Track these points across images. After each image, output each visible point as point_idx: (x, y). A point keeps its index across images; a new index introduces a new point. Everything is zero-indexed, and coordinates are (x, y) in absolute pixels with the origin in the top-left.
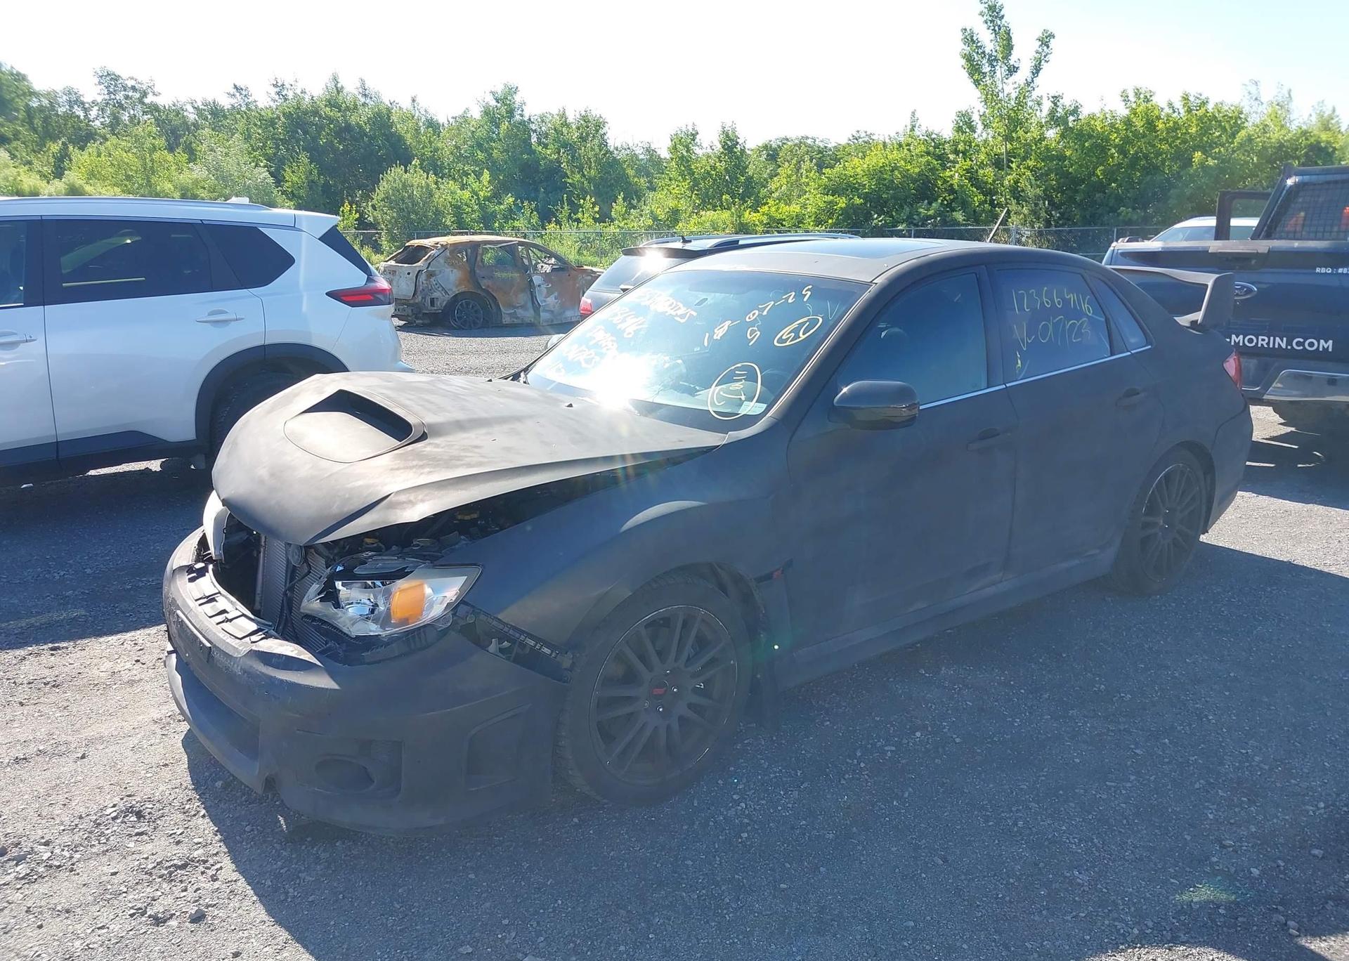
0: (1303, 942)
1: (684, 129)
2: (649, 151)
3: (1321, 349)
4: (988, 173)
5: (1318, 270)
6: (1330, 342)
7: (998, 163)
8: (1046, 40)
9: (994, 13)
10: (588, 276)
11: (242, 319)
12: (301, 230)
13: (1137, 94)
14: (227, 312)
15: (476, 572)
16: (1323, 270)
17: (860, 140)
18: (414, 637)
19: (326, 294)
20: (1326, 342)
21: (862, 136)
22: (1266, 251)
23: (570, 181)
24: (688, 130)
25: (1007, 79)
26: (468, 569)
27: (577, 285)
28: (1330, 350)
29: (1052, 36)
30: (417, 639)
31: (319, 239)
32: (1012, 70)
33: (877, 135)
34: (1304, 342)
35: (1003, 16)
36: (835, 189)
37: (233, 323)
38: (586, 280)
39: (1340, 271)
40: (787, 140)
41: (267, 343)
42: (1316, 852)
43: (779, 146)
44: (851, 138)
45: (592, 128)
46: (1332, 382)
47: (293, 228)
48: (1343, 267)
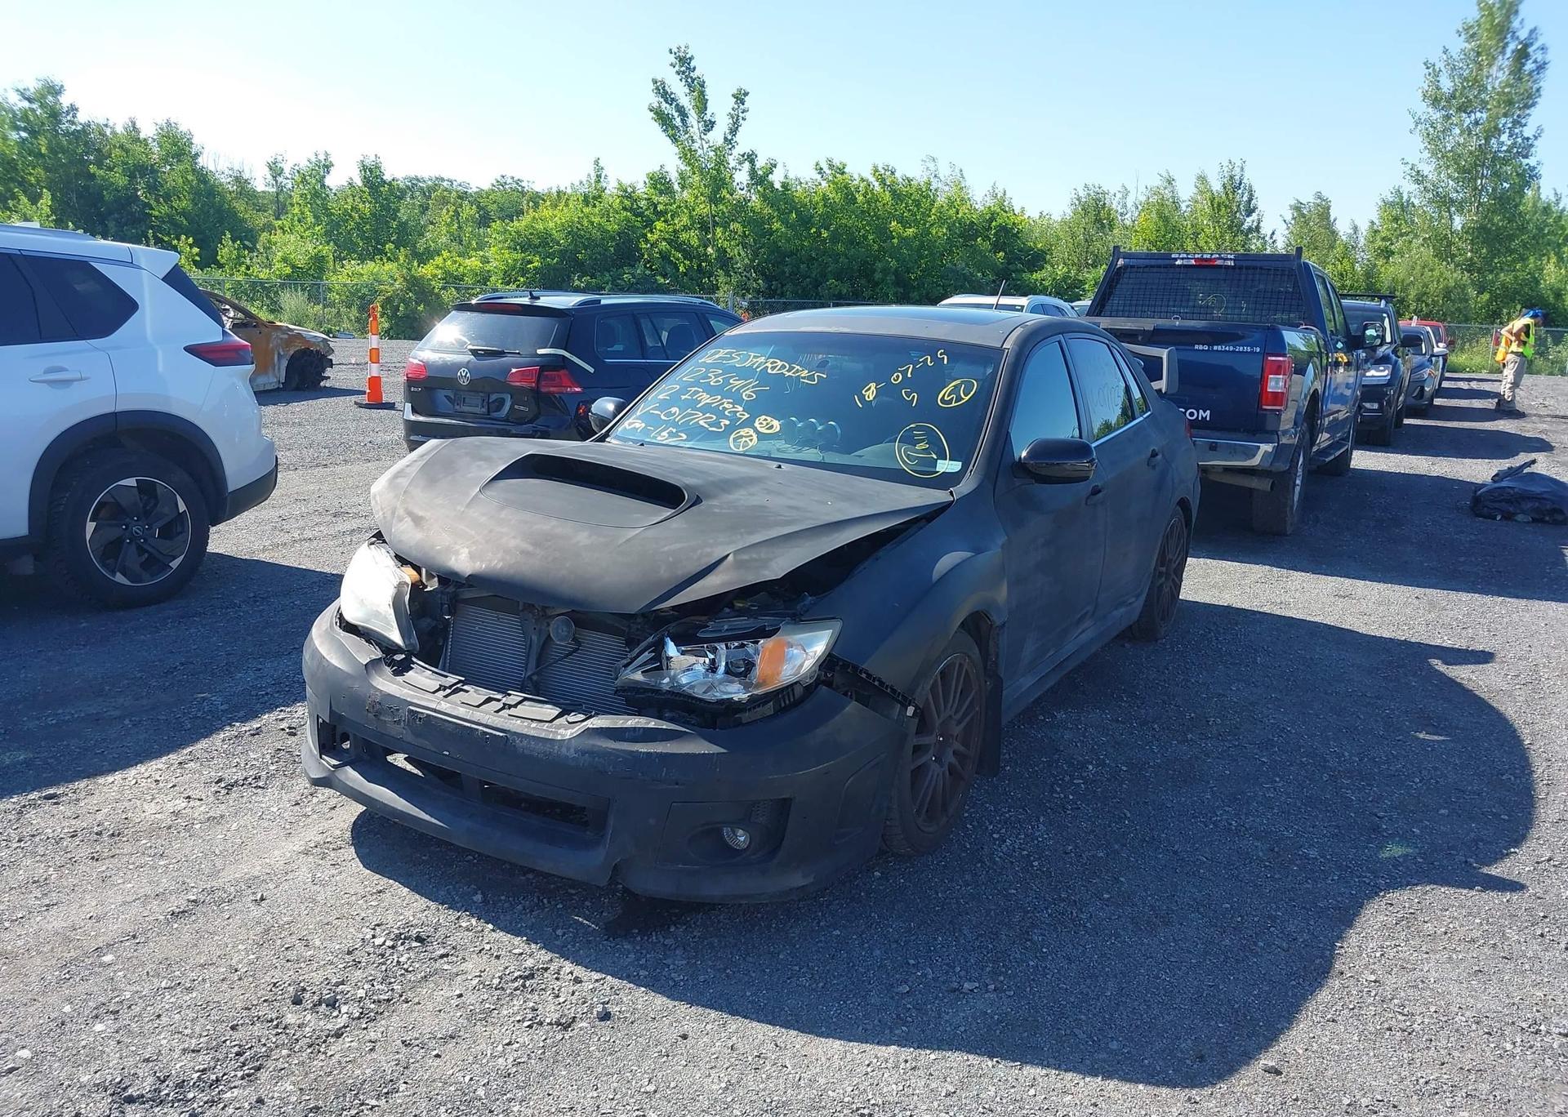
0: (1485, 870)
1: (313, 160)
2: (239, 180)
3: (1200, 418)
4: (692, 237)
5: (1196, 347)
6: (1208, 412)
7: (704, 226)
8: (740, 97)
9: (684, 63)
10: (284, 334)
11: (88, 378)
12: (139, 268)
13: (831, 166)
14: (67, 370)
15: (838, 625)
16: (1201, 347)
17: (507, 187)
18: (783, 697)
19: (185, 349)
20: (1205, 412)
21: (509, 181)
22: (1152, 329)
23: (157, 213)
24: (320, 161)
25: (705, 134)
26: (833, 623)
27: (271, 345)
28: (1208, 419)
29: (746, 94)
30: (786, 697)
31: (162, 280)
32: (709, 126)
33: (525, 181)
34: (1186, 412)
35: (694, 68)
36: (525, 245)
37: (75, 383)
38: (281, 339)
39: (1215, 348)
40: (418, 180)
41: (119, 408)
42: (1442, 811)
43: (407, 187)
44: (495, 184)
45: (178, 147)
46: (1213, 447)
47: (131, 264)
48: (1217, 345)
